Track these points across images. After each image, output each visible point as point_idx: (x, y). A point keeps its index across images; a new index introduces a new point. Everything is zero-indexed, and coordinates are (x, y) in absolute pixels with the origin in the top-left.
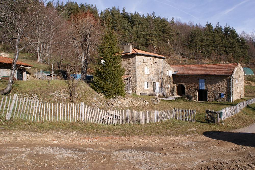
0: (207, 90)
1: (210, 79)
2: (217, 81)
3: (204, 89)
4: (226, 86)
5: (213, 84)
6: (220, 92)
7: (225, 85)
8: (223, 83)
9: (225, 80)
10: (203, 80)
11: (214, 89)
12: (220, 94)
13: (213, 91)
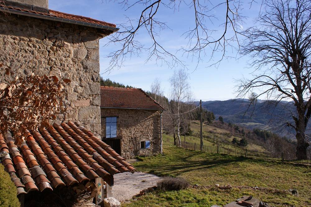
0: (121, 137)
1: (126, 116)
2: (138, 120)
3: (115, 136)
4: (153, 128)
5: (131, 126)
6: (144, 140)
7: (151, 126)
8: (147, 123)
9: (151, 118)
10: (115, 119)
11: (134, 134)
12: (143, 143)
13: (132, 138)
